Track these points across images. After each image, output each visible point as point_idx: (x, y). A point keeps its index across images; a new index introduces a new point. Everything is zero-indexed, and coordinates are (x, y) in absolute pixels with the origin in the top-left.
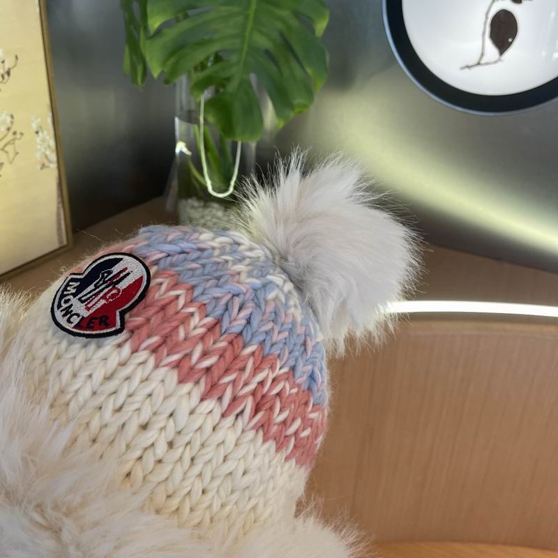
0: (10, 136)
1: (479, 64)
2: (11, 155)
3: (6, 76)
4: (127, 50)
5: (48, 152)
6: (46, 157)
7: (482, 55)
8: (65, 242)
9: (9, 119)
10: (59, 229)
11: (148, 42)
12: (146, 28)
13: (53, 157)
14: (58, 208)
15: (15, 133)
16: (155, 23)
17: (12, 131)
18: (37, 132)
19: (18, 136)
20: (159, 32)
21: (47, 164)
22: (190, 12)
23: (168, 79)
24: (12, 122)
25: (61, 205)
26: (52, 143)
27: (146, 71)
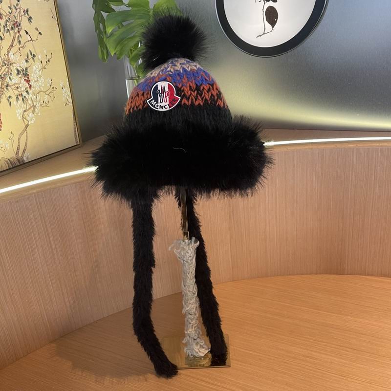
0: (51, 89)
1: (264, 34)
2: (52, 98)
3: (48, 62)
4: (99, 47)
5: (68, 98)
6: (67, 100)
7: (265, 29)
8: (79, 143)
9: (50, 81)
10: (75, 135)
11: (107, 40)
12: (105, 32)
13: (71, 100)
14: (74, 125)
15: (53, 88)
16: (109, 30)
17: (52, 87)
18: (63, 88)
19: (55, 89)
20: (112, 34)
21: (68, 103)
22: (124, 24)
23: (118, 57)
24: (52, 83)
25: (75, 124)
26: (69, 94)
27: (108, 53)
